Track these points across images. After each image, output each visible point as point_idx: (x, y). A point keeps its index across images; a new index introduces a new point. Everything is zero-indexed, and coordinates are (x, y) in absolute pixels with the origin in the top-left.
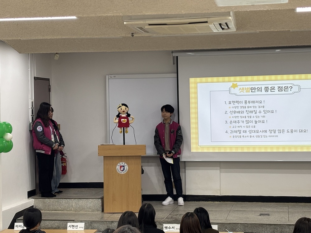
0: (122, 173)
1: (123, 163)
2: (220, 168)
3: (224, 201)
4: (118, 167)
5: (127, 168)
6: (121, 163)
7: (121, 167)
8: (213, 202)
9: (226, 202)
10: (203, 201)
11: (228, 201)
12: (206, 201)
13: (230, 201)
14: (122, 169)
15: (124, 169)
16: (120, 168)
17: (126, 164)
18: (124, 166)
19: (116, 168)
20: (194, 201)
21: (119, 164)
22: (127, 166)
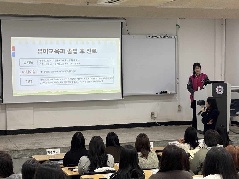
2: (34, 108)
8: (28, 134)
9: (38, 133)
10: (21, 134)
11: (39, 133)
12: (23, 134)
13: (41, 133)
20: (14, 134)
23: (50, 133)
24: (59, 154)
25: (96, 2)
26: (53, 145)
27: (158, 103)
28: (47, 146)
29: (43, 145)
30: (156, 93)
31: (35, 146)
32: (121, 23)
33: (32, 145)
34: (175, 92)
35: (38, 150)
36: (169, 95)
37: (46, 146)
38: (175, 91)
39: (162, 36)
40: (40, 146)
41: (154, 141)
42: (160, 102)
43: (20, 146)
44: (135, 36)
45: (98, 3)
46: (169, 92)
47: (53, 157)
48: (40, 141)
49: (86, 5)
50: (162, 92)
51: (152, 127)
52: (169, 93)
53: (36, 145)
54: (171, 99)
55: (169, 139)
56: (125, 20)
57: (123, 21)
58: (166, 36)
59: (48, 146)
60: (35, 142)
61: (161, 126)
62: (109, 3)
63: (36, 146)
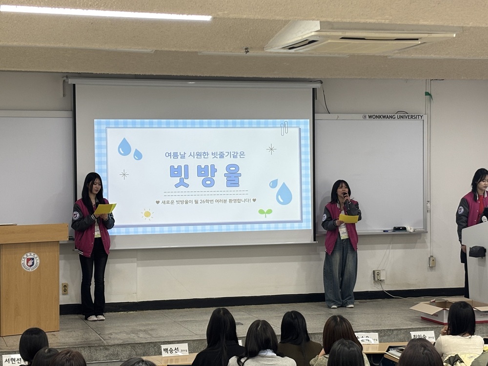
0: (31, 270)
1: (32, 254)
2: (137, 260)
3: (143, 310)
4: (24, 261)
5: (38, 261)
6: (28, 254)
7: (28, 260)
8: (126, 313)
9: (145, 311)
11: (148, 310)
12: (115, 312)
13: (151, 310)
14: (30, 263)
15: (33, 263)
16: (27, 262)
17: (36, 256)
18: (33, 259)
19: (21, 262)
21: (25, 256)
22: (38, 258)
23: (170, 310)
24: (187, 353)
25: (263, 48)
26: (175, 335)
27: (388, 250)
28: (163, 338)
29: (154, 335)
30: (384, 231)
31: (139, 337)
32: (313, 89)
33: (134, 335)
34: (424, 229)
35: (144, 346)
36: (411, 234)
37: (161, 337)
38: (422, 228)
39: (396, 115)
40: (149, 336)
41: (381, 330)
42: (392, 249)
43: (109, 336)
44: (342, 116)
45: (267, 49)
46: (410, 229)
47: (174, 361)
48: (150, 327)
49: (242, 53)
50: (396, 229)
51: (376, 301)
52: (412, 231)
53: (141, 335)
54: (416, 243)
55: (411, 325)
56: (322, 83)
57: (317, 86)
58: (404, 115)
59: (166, 337)
60: (138, 328)
61: (393, 298)
62: (290, 49)
63: (141, 338)
